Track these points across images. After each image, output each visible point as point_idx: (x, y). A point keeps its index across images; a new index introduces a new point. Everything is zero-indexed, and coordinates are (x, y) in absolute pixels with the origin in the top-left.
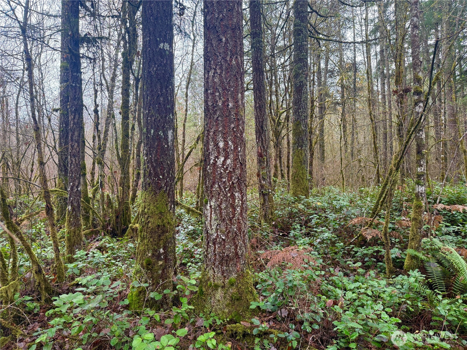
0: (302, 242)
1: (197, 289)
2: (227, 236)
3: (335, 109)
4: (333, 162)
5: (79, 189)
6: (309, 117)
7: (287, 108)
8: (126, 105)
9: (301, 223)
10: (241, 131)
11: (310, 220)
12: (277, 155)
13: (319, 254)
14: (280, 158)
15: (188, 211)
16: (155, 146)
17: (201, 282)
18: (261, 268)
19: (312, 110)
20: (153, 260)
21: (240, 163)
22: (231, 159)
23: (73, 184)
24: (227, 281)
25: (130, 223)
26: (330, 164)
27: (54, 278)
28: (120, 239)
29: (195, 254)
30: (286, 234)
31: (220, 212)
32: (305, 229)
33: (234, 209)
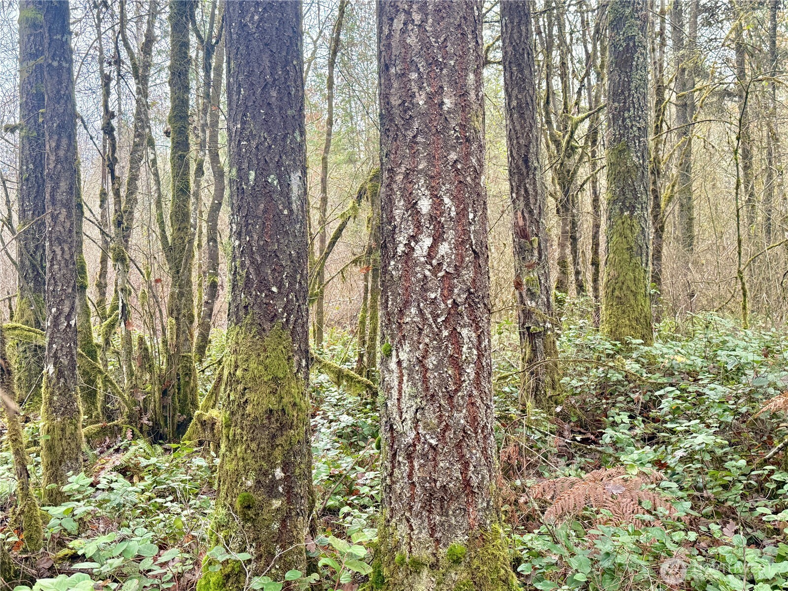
0: (635, 456)
1: (369, 570)
2: (442, 438)
3: (721, 110)
4: (717, 249)
5: (72, 323)
6: (651, 130)
7: (590, 109)
8: (181, 111)
9: (632, 410)
10: (475, 171)
11: (656, 402)
12: (564, 232)
13: (681, 489)
14: (574, 240)
15: (338, 378)
16: (259, 212)
17: (376, 552)
18: (529, 522)
19: (660, 113)
20: (259, 497)
21: (474, 251)
22: (450, 243)
23: (58, 309)
24: (443, 551)
25: (197, 407)
26: (709, 256)
27: (17, 539)
28: (174, 446)
29: (357, 484)
30: (593, 437)
31: (425, 377)
32: (643, 425)
33: (459, 369)
